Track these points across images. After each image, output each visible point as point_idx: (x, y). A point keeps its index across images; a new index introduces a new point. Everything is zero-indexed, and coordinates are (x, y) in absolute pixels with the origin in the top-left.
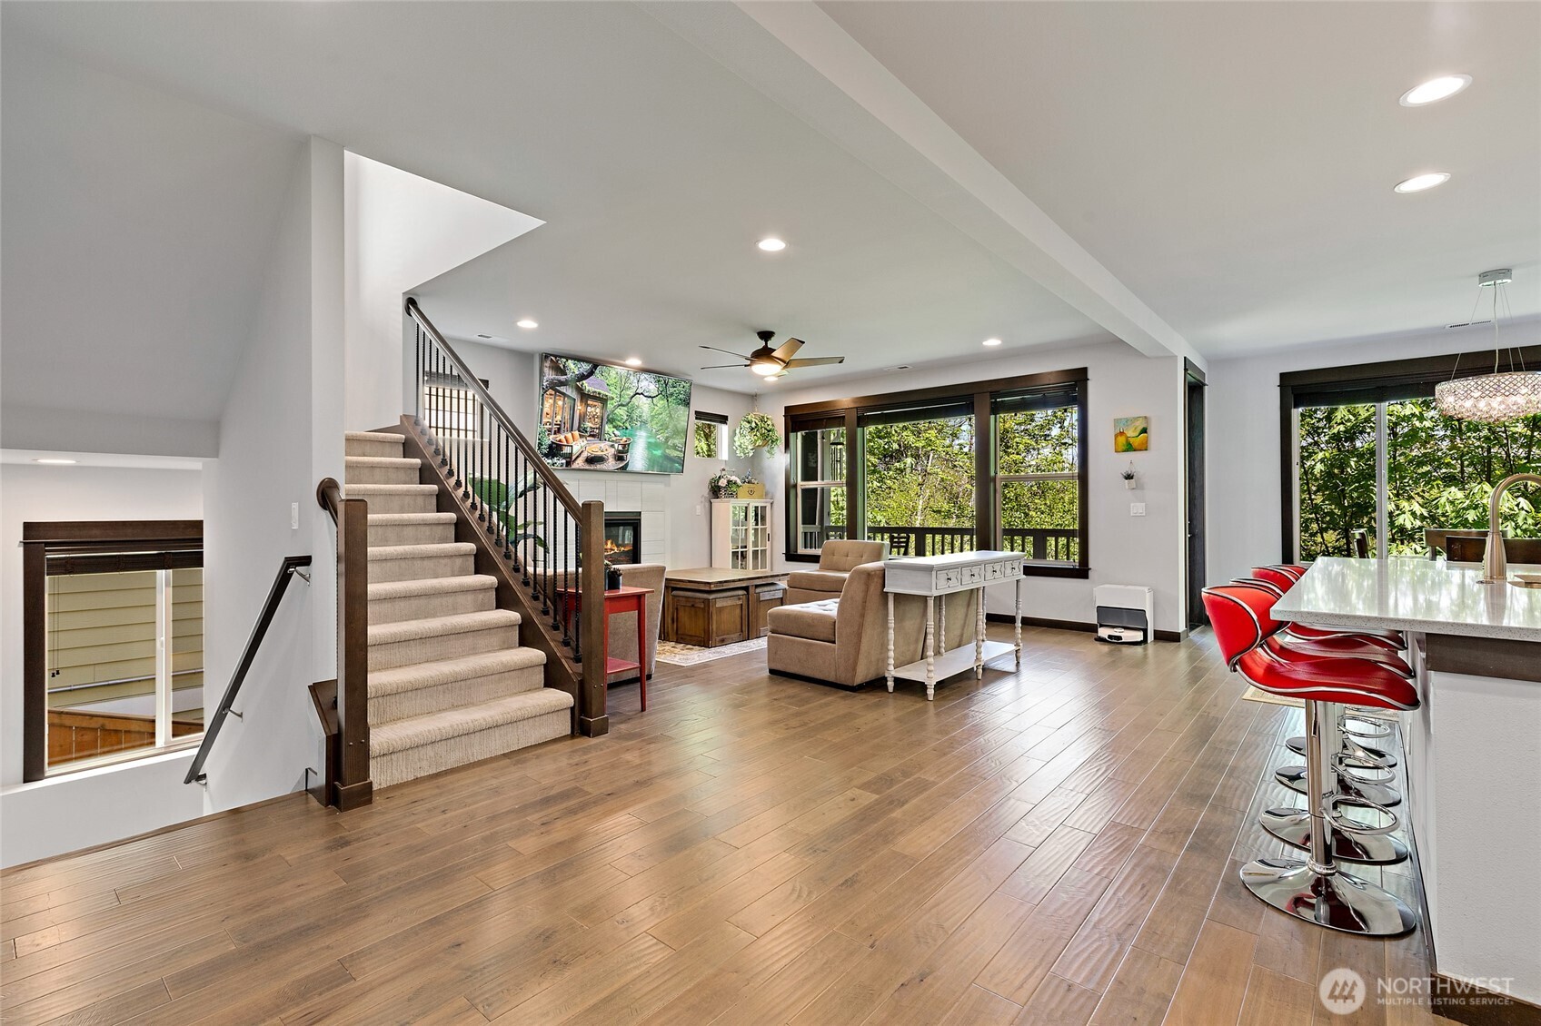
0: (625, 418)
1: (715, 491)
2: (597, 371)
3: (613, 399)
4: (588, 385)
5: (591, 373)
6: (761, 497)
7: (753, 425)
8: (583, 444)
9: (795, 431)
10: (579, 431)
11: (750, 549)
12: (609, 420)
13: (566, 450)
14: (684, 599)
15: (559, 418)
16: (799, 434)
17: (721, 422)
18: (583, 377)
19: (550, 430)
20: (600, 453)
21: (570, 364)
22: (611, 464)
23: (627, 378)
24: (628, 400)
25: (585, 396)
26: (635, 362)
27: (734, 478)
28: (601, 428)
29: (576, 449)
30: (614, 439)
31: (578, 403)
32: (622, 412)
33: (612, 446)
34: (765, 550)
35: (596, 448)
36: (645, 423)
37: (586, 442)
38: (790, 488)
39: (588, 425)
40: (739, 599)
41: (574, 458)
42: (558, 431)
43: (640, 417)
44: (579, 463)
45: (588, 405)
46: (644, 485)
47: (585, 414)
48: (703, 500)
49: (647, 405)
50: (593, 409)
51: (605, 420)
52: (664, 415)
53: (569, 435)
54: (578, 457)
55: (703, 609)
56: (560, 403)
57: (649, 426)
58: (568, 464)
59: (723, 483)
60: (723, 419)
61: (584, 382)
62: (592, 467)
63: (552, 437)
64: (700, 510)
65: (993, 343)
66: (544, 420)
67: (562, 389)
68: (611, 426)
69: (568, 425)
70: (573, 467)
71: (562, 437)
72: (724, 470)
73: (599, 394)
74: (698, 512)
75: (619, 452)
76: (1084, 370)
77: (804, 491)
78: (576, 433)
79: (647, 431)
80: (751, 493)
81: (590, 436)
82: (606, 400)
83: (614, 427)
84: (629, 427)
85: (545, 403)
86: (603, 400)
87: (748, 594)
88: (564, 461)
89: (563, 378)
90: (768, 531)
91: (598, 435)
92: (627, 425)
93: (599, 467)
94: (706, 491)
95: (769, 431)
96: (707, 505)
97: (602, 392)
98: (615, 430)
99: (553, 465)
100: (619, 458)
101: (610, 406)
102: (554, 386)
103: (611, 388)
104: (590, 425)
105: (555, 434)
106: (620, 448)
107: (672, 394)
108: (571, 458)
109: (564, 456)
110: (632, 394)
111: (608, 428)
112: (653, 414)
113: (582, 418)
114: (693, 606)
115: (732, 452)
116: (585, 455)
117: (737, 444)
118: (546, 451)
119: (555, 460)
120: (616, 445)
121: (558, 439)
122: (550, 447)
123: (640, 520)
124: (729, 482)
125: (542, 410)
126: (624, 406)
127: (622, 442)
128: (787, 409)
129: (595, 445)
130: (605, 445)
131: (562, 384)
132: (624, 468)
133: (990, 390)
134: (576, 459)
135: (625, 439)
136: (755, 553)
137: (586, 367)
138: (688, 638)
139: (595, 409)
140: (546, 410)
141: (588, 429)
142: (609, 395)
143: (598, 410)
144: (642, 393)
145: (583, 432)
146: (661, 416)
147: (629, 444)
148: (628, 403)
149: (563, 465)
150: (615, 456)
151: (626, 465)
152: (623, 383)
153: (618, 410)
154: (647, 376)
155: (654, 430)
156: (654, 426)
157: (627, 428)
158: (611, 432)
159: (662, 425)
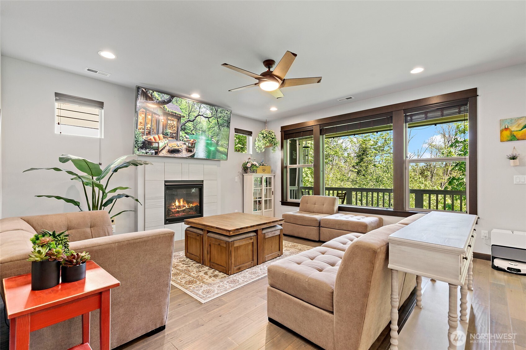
0: (192, 128)
1: (245, 169)
2: (174, 100)
3: (184, 117)
4: (168, 108)
5: (169, 101)
6: (269, 173)
7: (265, 135)
8: (166, 142)
9: (286, 139)
10: (163, 134)
11: (263, 199)
12: (182, 129)
13: (155, 145)
14: (214, 240)
15: (149, 126)
16: (288, 140)
17: (248, 135)
18: (164, 103)
19: (143, 133)
20: (177, 148)
21: (156, 94)
22: (184, 154)
23: (193, 106)
24: (193, 118)
25: (166, 114)
26: (196, 96)
27: (255, 163)
28: (177, 133)
29: (161, 145)
30: (186, 140)
31: (162, 118)
32: (190, 124)
33: (185, 144)
34: (271, 199)
35: (174, 144)
36: (204, 132)
37: (167, 141)
38: (283, 168)
39: (169, 131)
40: (251, 239)
41: (160, 149)
42: (149, 133)
43: (202, 128)
44: (164, 153)
45: (168, 119)
46: (205, 166)
47: (166, 124)
48: (239, 174)
49: (205, 122)
50: (171, 122)
51: (180, 129)
53: (156, 137)
54: (162, 149)
55: (226, 248)
56: (150, 117)
57: (207, 133)
58: (156, 153)
59: (249, 165)
60: (250, 133)
61: (165, 106)
62: (172, 155)
63: (144, 137)
64: (237, 179)
65: (417, 70)
66: (139, 127)
67: (150, 109)
68: (184, 132)
69: (155, 131)
70: (161, 154)
71: (152, 137)
72: (250, 159)
73: (175, 113)
74: (236, 180)
75: (189, 147)
76: (475, 90)
77: (291, 169)
78: (161, 136)
80: (264, 170)
81: (170, 137)
82: (180, 117)
83: (186, 133)
84: (194, 133)
85: (139, 116)
86: (179, 118)
87: (257, 235)
88: (153, 151)
89: (151, 102)
90: (273, 190)
91: (176, 137)
92: (194, 132)
93: (176, 155)
94: (240, 169)
95: (273, 138)
96: (241, 177)
97: (177, 113)
98: (186, 134)
99: (146, 153)
100: (189, 150)
101: (183, 121)
102: (145, 106)
103: (183, 111)
104: (170, 131)
105: (147, 134)
106: (190, 145)
107: (220, 117)
108: (158, 150)
109: (154, 149)
110: (196, 115)
111: (181, 133)
112: (209, 127)
113: (165, 127)
114: (219, 244)
115: (254, 150)
116: (167, 148)
117: (257, 145)
118: (140, 145)
119: (148, 150)
120: (187, 144)
121: (149, 138)
122: (144, 143)
123: (203, 185)
124: (252, 165)
125: (137, 121)
126: (191, 121)
127: (190, 142)
128: (282, 128)
129: (174, 143)
130: (179, 143)
131: (150, 106)
132: (192, 156)
133: (403, 108)
134: (161, 150)
135: (192, 140)
136: (266, 201)
137: (166, 97)
138: (216, 266)
139: (173, 122)
140: (140, 120)
141: (169, 134)
142: (182, 114)
143: (175, 123)
144: (202, 115)
145: (165, 135)
146: (214, 129)
147: (195, 143)
148: (194, 120)
149: (152, 153)
150: (187, 149)
151: (194, 155)
152: (190, 109)
153: (187, 123)
154: (204, 105)
155: (210, 136)
156: (210, 134)
157: (193, 134)
158: (183, 136)
159: (214, 134)
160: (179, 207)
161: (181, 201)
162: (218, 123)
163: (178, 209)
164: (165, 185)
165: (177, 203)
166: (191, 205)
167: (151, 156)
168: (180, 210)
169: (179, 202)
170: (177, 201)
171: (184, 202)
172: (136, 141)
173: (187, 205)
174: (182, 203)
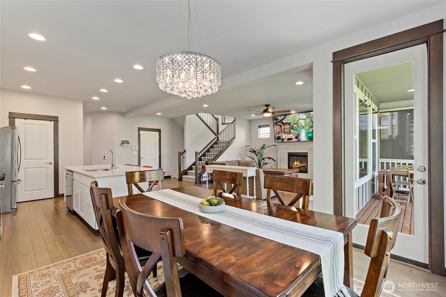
0: (297, 127)
2: (286, 117)
3: (292, 123)
4: (284, 121)
5: (285, 118)
12: (292, 129)
13: (282, 138)
15: (278, 130)
18: (283, 119)
19: (277, 134)
20: (291, 137)
21: (279, 117)
22: (294, 140)
23: (295, 116)
24: (297, 122)
25: (284, 124)
26: (293, 112)
28: (290, 131)
29: (284, 137)
30: (294, 133)
31: (282, 126)
32: (295, 126)
33: (294, 135)
36: (304, 127)
37: (286, 135)
39: (286, 131)
41: (284, 139)
42: (279, 134)
43: (302, 126)
44: (285, 140)
45: (285, 126)
46: (309, 145)
47: (285, 128)
49: (303, 122)
51: (291, 129)
52: (310, 124)
54: (285, 139)
56: (278, 127)
57: (305, 128)
58: (283, 141)
62: (289, 141)
66: (275, 132)
67: (278, 124)
69: (281, 132)
70: (284, 141)
71: (280, 135)
73: (288, 122)
75: (296, 136)
78: (283, 133)
79: (305, 129)
81: (287, 133)
83: (294, 130)
86: (289, 124)
88: (281, 140)
89: (278, 121)
91: (289, 133)
92: (298, 129)
93: (291, 141)
98: (294, 131)
100: (297, 138)
101: (291, 125)
102: (276, 123)
103: (291, 120)
104: (287, 131)
106: (297, 135)
108: (283, 139)
109: (281, 139)
110: (298, 120)
111: (292, 131)
112: (306, 124)
113: (284, 129)
116: (287, 138)
118: (277, 138)
119: (279, 140)
120: (295, 135)
122: (278, 137)
123: (307, 155)
125: (274, 129)
126: (296, 124)
127: (297, 134)
129: (289, 135)
130: (292, 135)
131: (278, 122)
134: (284, 140)
135: (297, 133)
137: (283, 117)
139: (287, 127)
140: (275, 129)
142: (291, 122)
143: (288, 127)
144: (301, 119)
145: (285, 133)
146: (309, 124)
147: (299, 134)
148: (297, 123)
149: (281, 141)
150: (295, 137)
151: (300, 140)
152: (294, 118)
153: (294, 125)
154: (301, 114)
155: (307, 129)
156: (307, 127)
157: (298, 130)
158: (293, 131)
159: (310, 127)
160: (297, 165)
161: (298, 162)
162: (311, 121)
163: (295, 166)
164: (288, 155)
165: (296, 163)
166: (302, 165)
167: (281, 142)
168: (296, 166)
169: (297, 162)
170: (296, 162)
171: (299, 162)
172: (275, 137)
173: (300, 165)
174: (298, 163)
